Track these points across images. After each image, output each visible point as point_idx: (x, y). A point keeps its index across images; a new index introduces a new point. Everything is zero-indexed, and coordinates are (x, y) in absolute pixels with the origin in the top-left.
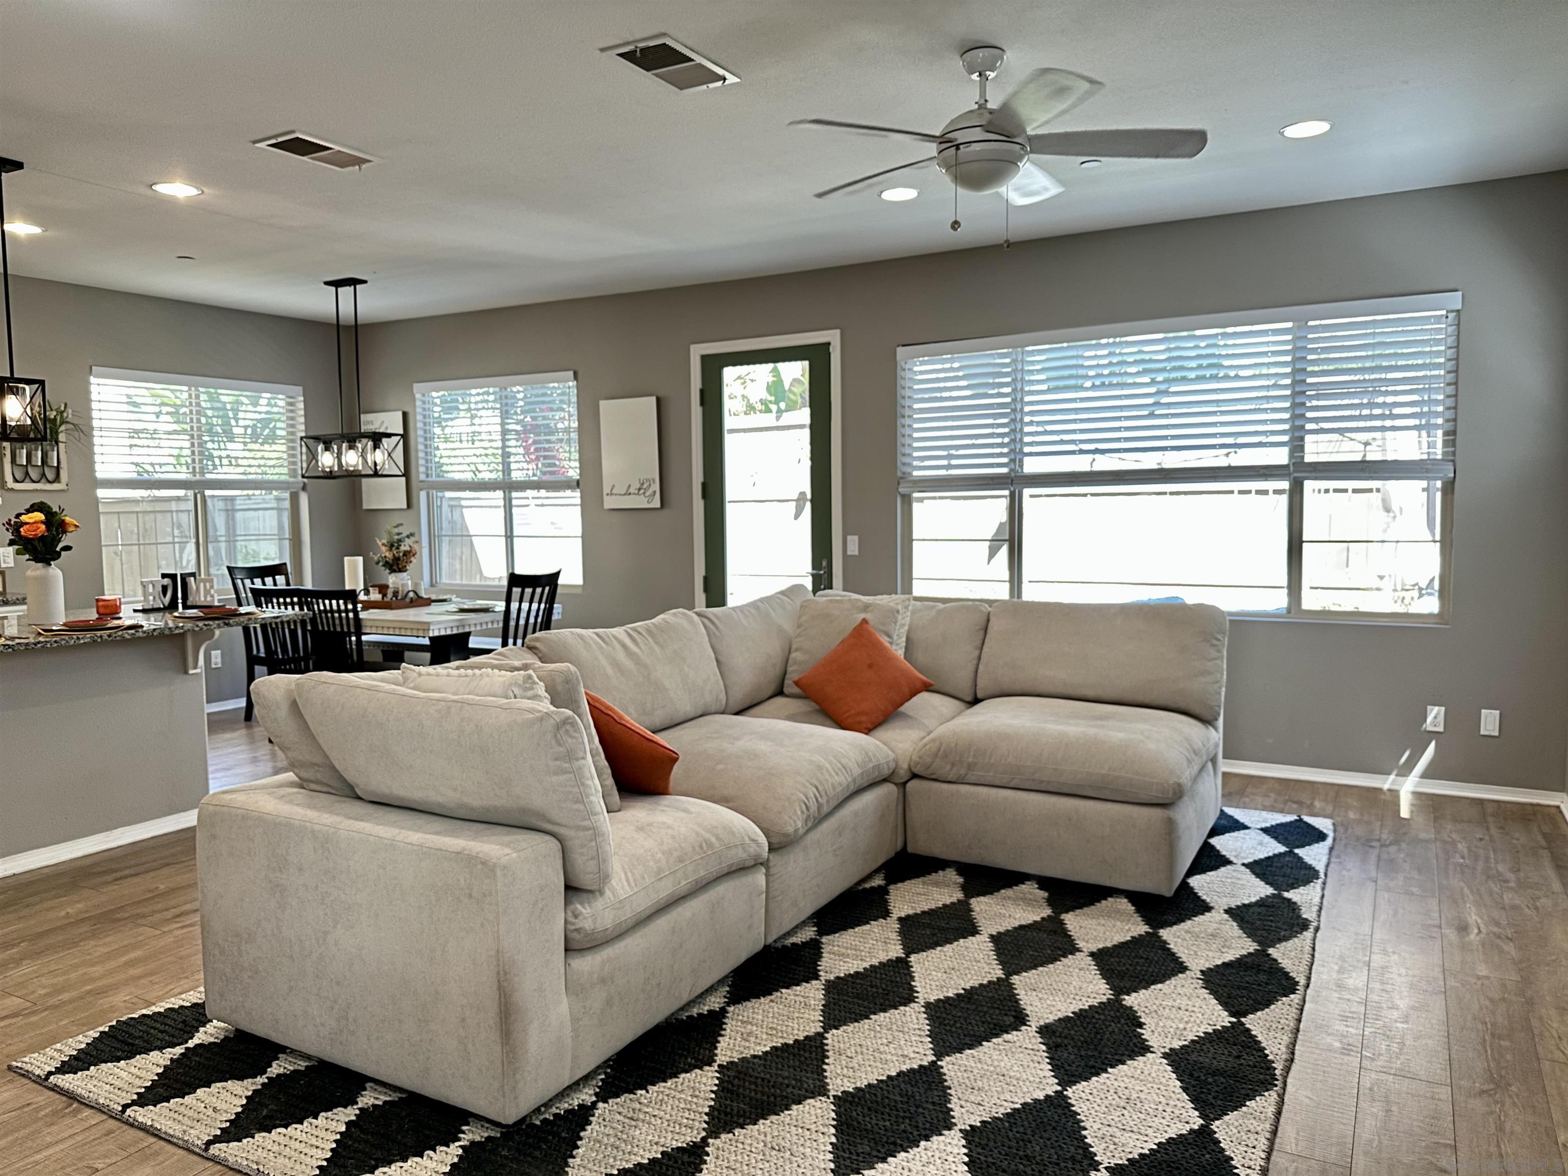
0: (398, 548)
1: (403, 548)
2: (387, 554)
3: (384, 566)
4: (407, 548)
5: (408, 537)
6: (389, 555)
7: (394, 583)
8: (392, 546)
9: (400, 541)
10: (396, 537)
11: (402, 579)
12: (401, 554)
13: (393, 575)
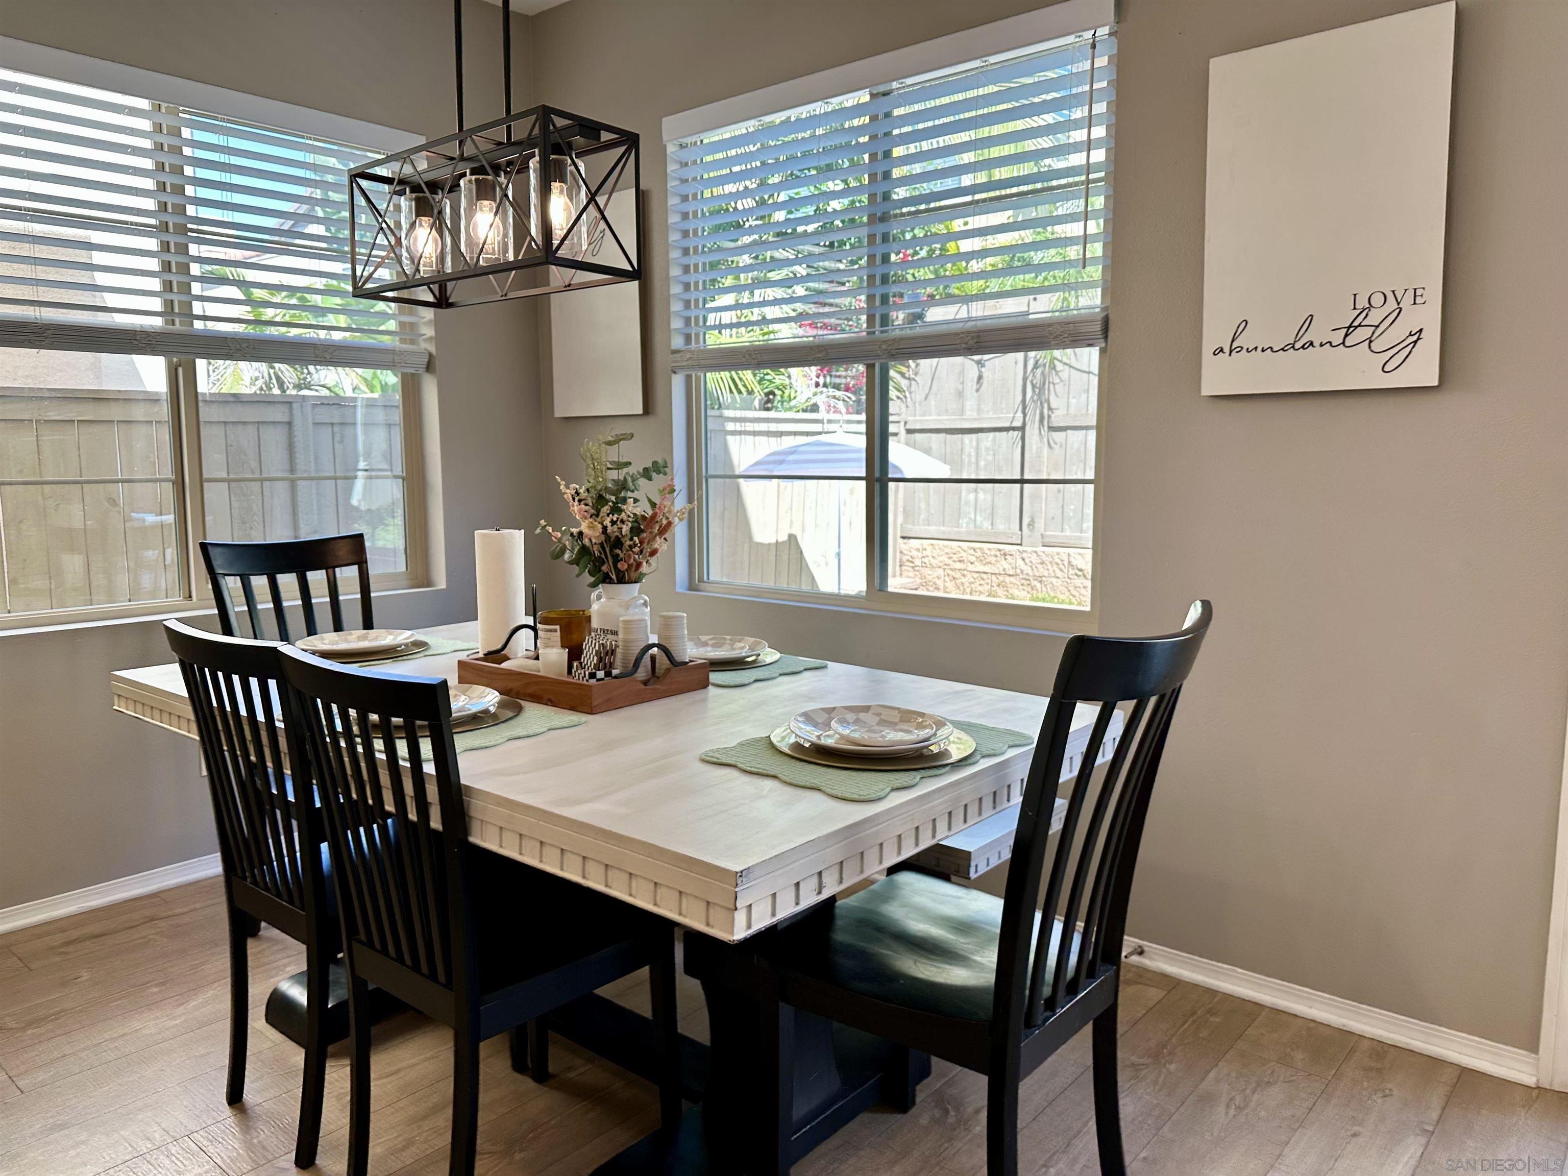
0: (616, 510)
1: (630, 508)
2: (584, 527)
3: (575, 562)
4: (643, 509)
5: (646, 474)
6: (591, 531)
7: (602, 615)
8: (600, 500)
9: (622, 486)
10: (613, 475)
11: (627, 606)
12: (626, 529)
13: (601, 588)
